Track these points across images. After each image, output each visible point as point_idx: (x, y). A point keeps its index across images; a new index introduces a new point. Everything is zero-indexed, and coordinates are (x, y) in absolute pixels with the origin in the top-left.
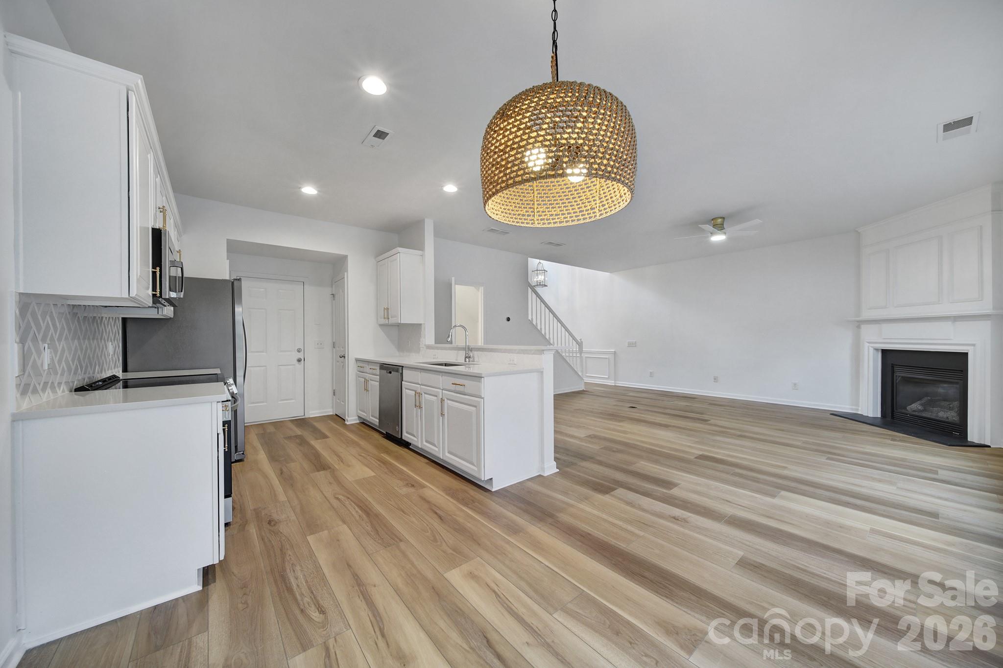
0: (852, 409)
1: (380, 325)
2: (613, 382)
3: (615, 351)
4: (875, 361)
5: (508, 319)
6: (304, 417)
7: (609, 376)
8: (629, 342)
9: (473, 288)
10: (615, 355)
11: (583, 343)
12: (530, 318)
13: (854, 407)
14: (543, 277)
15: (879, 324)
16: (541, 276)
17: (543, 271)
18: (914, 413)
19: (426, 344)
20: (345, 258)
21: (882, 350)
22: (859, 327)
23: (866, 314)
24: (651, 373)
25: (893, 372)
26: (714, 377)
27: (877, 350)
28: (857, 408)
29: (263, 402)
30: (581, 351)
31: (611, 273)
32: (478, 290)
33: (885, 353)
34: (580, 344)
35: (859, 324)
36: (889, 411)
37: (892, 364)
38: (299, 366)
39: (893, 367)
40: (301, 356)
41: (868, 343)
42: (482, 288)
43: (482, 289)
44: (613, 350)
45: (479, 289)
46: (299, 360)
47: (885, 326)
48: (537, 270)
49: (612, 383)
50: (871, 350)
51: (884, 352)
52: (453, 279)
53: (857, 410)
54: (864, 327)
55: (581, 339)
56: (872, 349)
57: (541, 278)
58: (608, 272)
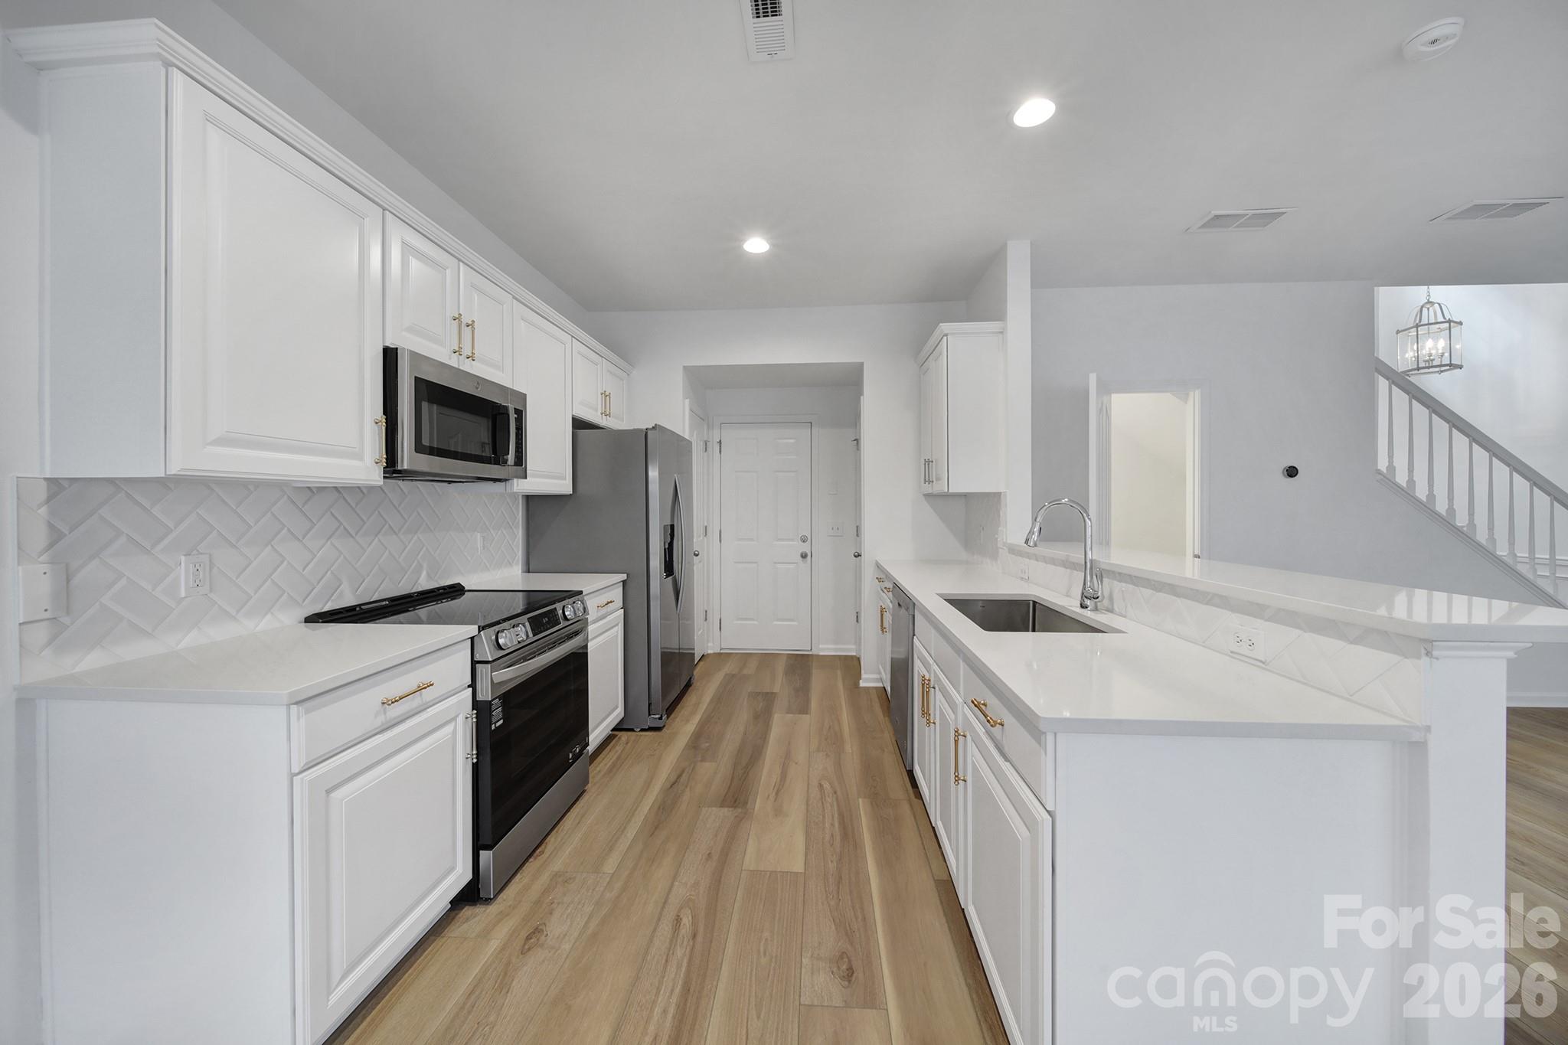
1: (924, 495)
5: (1291, 472)
6: (811, 653)
9: (1168, 394)
12: (1382, 464)
14: (1442, 344)
16: (1436, 340)
17: (1447, 325)
19: (1009, 541)
20: (859, 368)
29: (752, 619)
32: (1186, 401)
38: (804, 566)
40: (805, 548)
42: (1198, 393)
43: (1195, 396)
45: (1188, 394)
46: (804, 556)
48: (1417, 326)
52: (1093, 379)
57: (1434, 346)
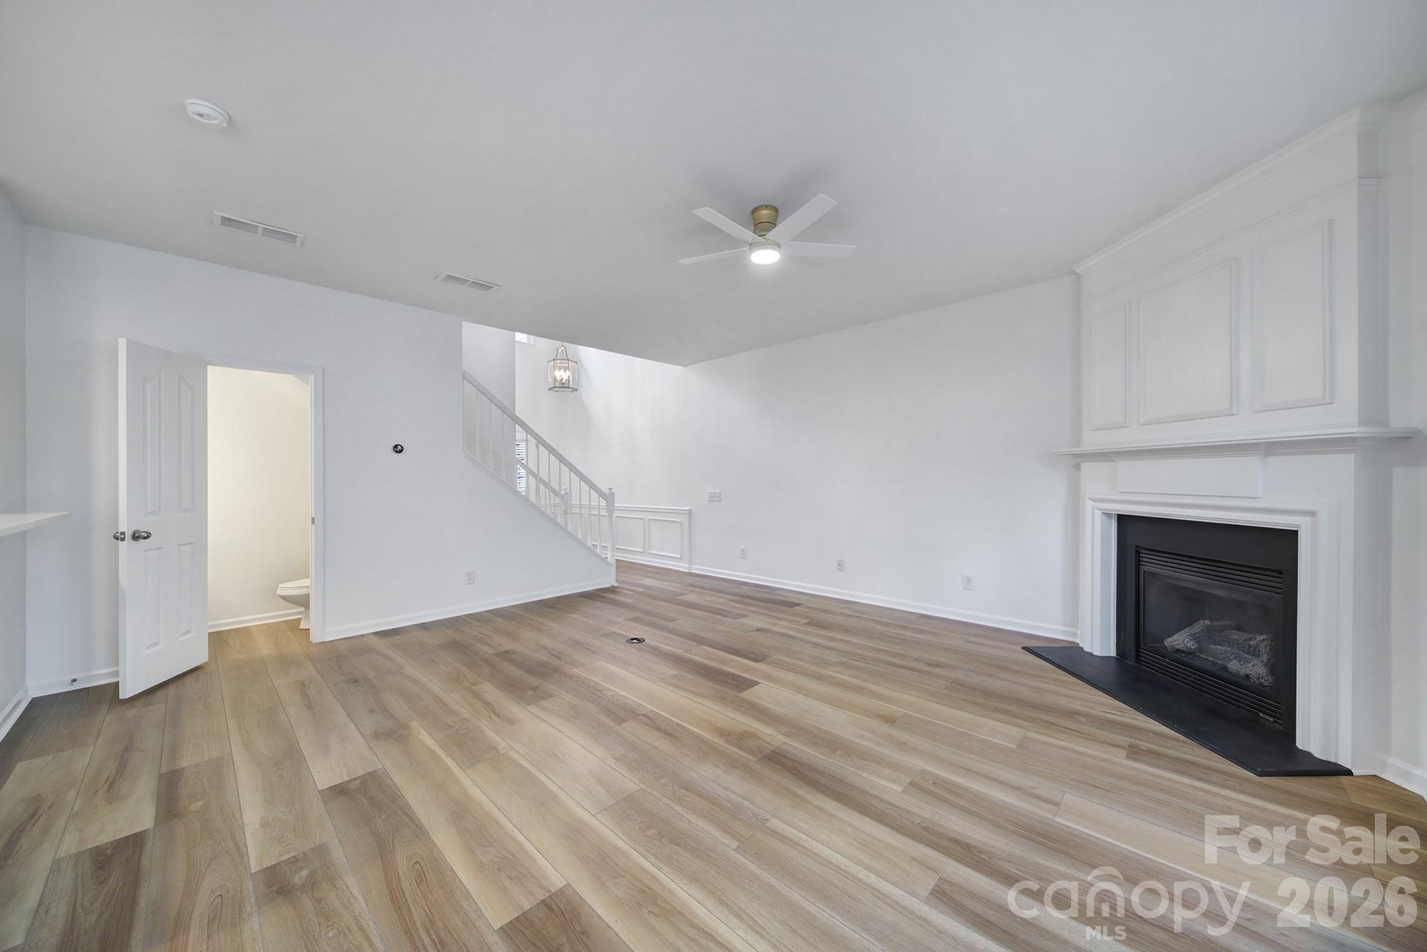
0: (1065, 633)
2: (687, 566)
3: (689, 510)
4: (1104, 540)
5: (398, 449)
7: (681, 556)
8: (710, 493)
10: (690, 517)
11: (616, 495)
13: (1069, 629)
14: (567, 374)
15: (1113, 461)
16: (564, 371)
17: (568, 362)
18: (1178, 656)
21: (1118, 515)
22: (1077, 467)
23: (1093, 441)
24: (742, 550)
25: (1138, 563)
26: (839, 561)
27: (1108, 515)
28: (1075, 631)
30: (611, 507)
31: (683, 366)
33: (1124, 522)
34: (609, 498)
35: (1079, 459)
36: (1131, 646)
37: (1137, 546)
39: (1138, 553)
41: (1094, 500)
42: (315, 377)
44: (687, 508)
47: (1123, 466)
49: (685, 568)
50: (1098, 514)
51: (1123, 520)
53: (1075, 635)
54: (1087, 467)
55: (610, 489)
56: (1100, 512)
57: (563, 375)
58: (679, 365)
